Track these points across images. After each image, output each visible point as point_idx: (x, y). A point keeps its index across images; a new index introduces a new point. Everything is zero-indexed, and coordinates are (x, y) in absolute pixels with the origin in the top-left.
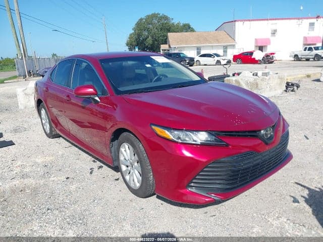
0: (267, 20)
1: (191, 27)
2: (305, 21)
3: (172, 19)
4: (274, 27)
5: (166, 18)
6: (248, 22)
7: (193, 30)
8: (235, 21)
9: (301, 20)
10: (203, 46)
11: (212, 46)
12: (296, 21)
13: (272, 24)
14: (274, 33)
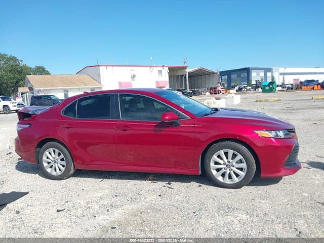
0: (126, 66)
1: (46, 69)
2: (155, 68)
3: (22, 61)
4: (133, 73)
5: (15, 59)
6: (111, 67)
7: (48, 73)
8: (99, 66)
9: (152, 68)
10: (70, 89)
11: (80, 89)
12: (148, 68)
13: (131, 70)
14: (133, 77)
